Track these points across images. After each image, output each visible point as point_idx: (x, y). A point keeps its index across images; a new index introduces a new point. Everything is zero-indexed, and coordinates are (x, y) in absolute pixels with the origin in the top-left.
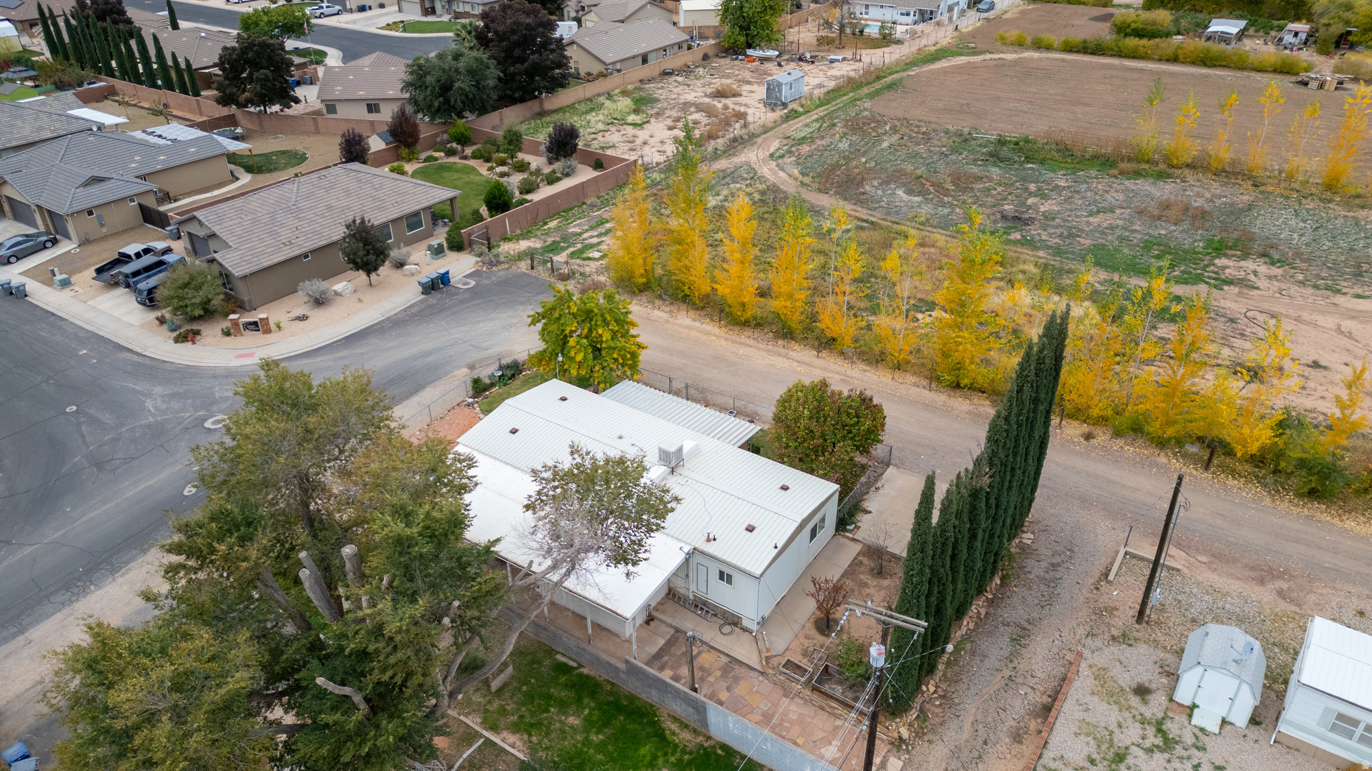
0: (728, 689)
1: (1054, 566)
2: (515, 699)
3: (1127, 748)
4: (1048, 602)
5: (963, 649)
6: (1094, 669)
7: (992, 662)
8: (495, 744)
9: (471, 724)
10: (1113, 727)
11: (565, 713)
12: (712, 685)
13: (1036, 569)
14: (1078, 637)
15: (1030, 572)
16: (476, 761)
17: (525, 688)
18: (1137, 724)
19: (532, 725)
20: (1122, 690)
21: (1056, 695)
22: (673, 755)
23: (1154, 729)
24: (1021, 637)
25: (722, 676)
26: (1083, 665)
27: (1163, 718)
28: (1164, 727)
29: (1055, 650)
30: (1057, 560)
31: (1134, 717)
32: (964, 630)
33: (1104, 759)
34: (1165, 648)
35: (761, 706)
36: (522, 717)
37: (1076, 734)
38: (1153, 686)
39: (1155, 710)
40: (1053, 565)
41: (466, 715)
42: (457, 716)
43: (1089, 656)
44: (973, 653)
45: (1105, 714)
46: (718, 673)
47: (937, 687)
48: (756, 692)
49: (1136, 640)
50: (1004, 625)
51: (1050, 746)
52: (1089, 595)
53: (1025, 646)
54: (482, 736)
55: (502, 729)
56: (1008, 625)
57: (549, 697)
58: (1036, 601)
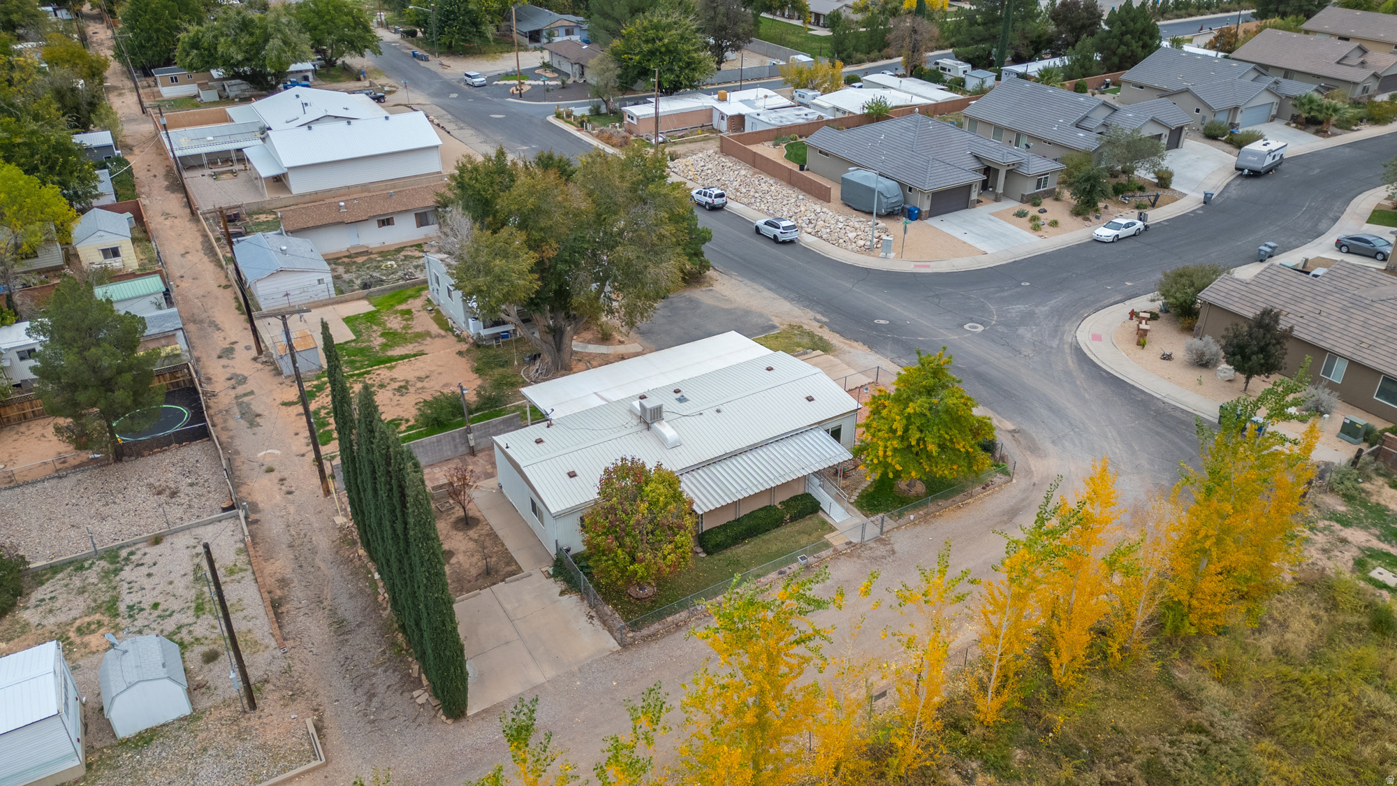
1: (371, 696)
3: (198, 617)
4: (346, 664)
5: (370, 587)
7: (343, 599)
13: (383, 680)
14: (296, 661)
15: (385, 671)
18: (200, 636)
21: (278, 616)
23: (186, 643)
24: (340, 627)
26: (273, 644)
29: (305, 640)
30: (375, 702)
31: (207, 639)
32: (381, 591)
37: (240, 600)
38: (206, 667)
39: (193, 655)
40: (374, 695)
43: (274, 653)
44: (361, 591)
47: (360, 557)
50: (361, 623)
51: (253, 583)
52: (319, 700)
53: (330, 625)
56: (358, 626)
58: (356, 658)
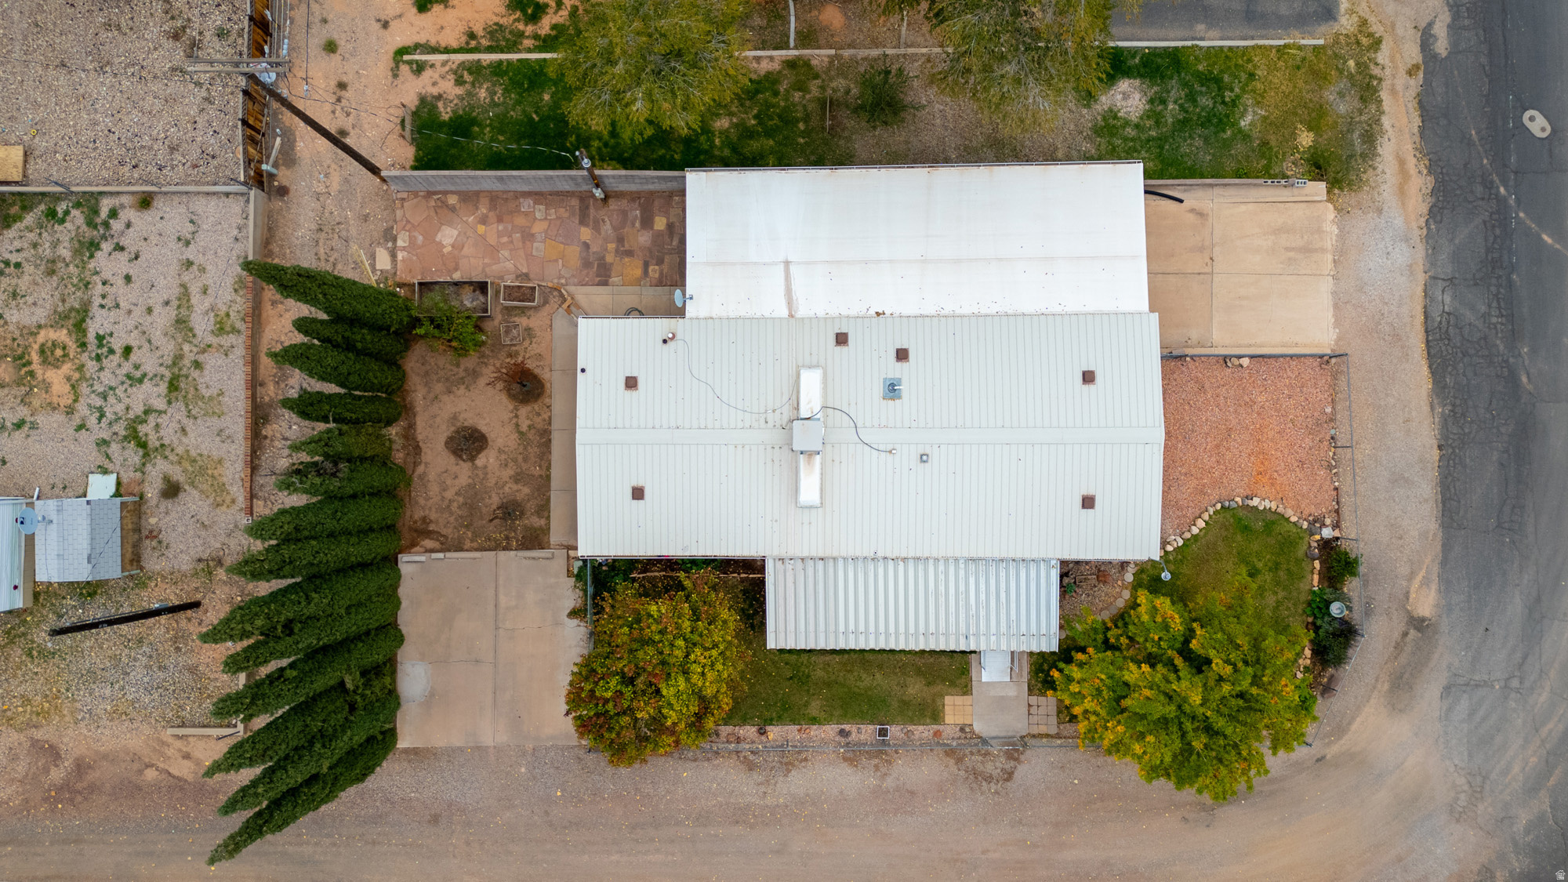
0: (586, 246)
2: (800, 108)
3: (169, 402)
6: (228, 500)
8: (776, 48)
9: (817, 52)
10: (189, 424)
11: (736, 125)
12: (606, 240)
16: (779, 22)
17: (801, 126)
18: (167, 442)
19: (757, 92)
20: (192, 484)
22: (599, 149)
23: (150, 444)
25: (603, 258)
26: (241, 500)
27: (144, 464)
28: (141, 452)
31: (172, 450)
33: (187, 377)
34: (164, 578)
35: (541, 246)
36: (776, 94)
37: (221, 394)
38: (164, 504)
39: (154, 472)
41: (832, 58)
42: (841, 52)
45: (201, 439)
46: (609, 259)
48: (556, 261)
49: (196, 574)
54: (796, 48)
55: (783, 68)
57: (769, 133)
